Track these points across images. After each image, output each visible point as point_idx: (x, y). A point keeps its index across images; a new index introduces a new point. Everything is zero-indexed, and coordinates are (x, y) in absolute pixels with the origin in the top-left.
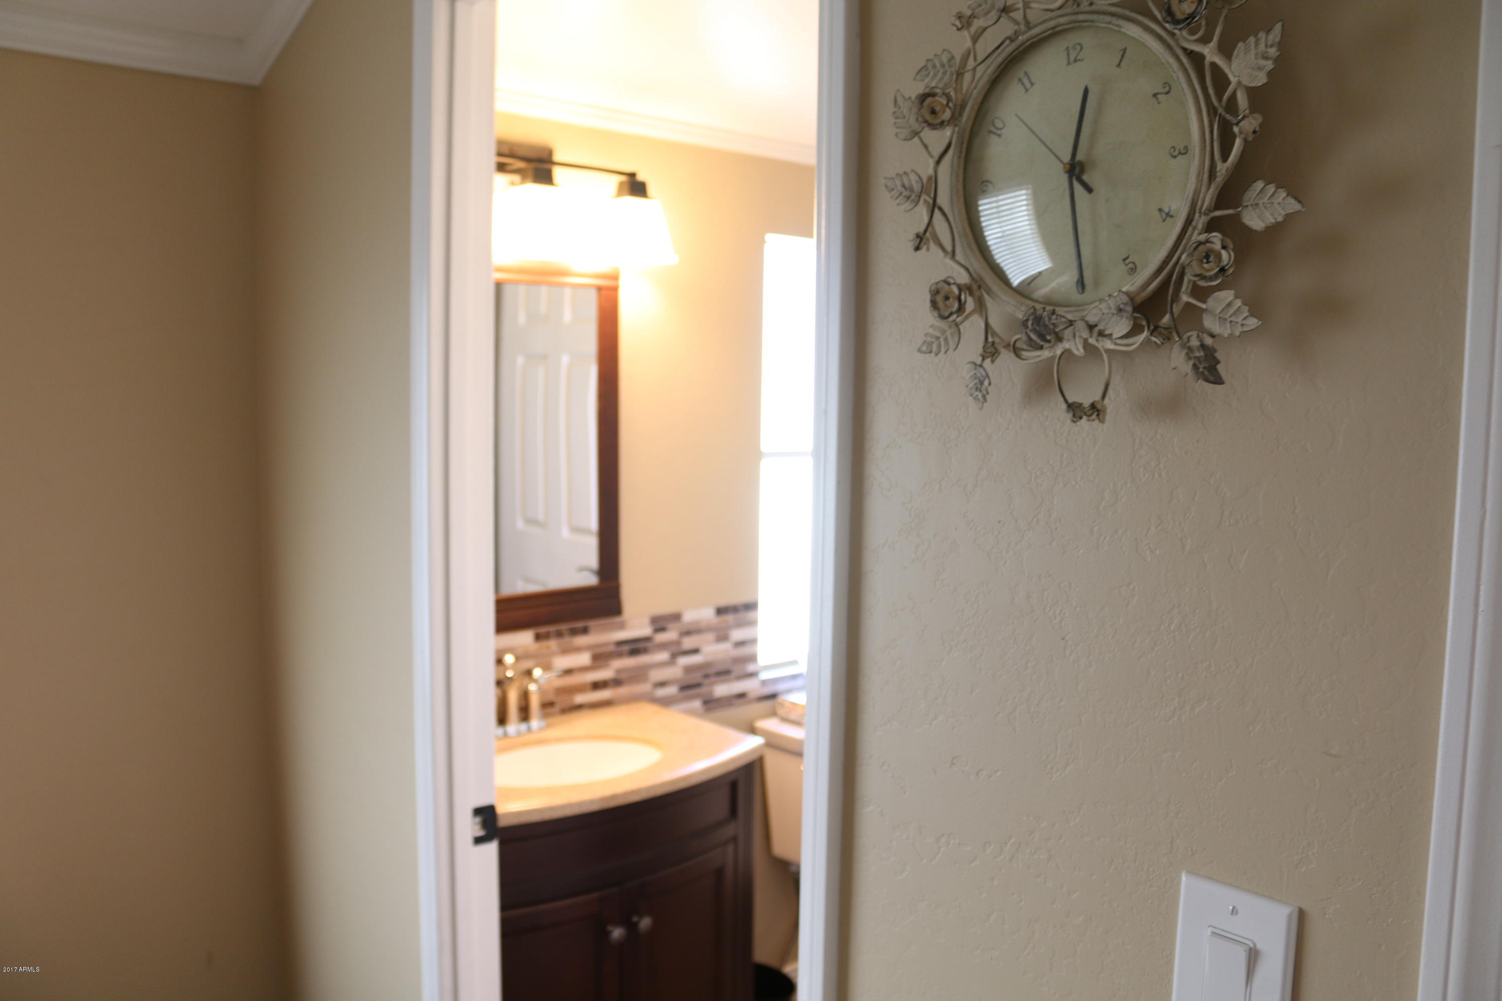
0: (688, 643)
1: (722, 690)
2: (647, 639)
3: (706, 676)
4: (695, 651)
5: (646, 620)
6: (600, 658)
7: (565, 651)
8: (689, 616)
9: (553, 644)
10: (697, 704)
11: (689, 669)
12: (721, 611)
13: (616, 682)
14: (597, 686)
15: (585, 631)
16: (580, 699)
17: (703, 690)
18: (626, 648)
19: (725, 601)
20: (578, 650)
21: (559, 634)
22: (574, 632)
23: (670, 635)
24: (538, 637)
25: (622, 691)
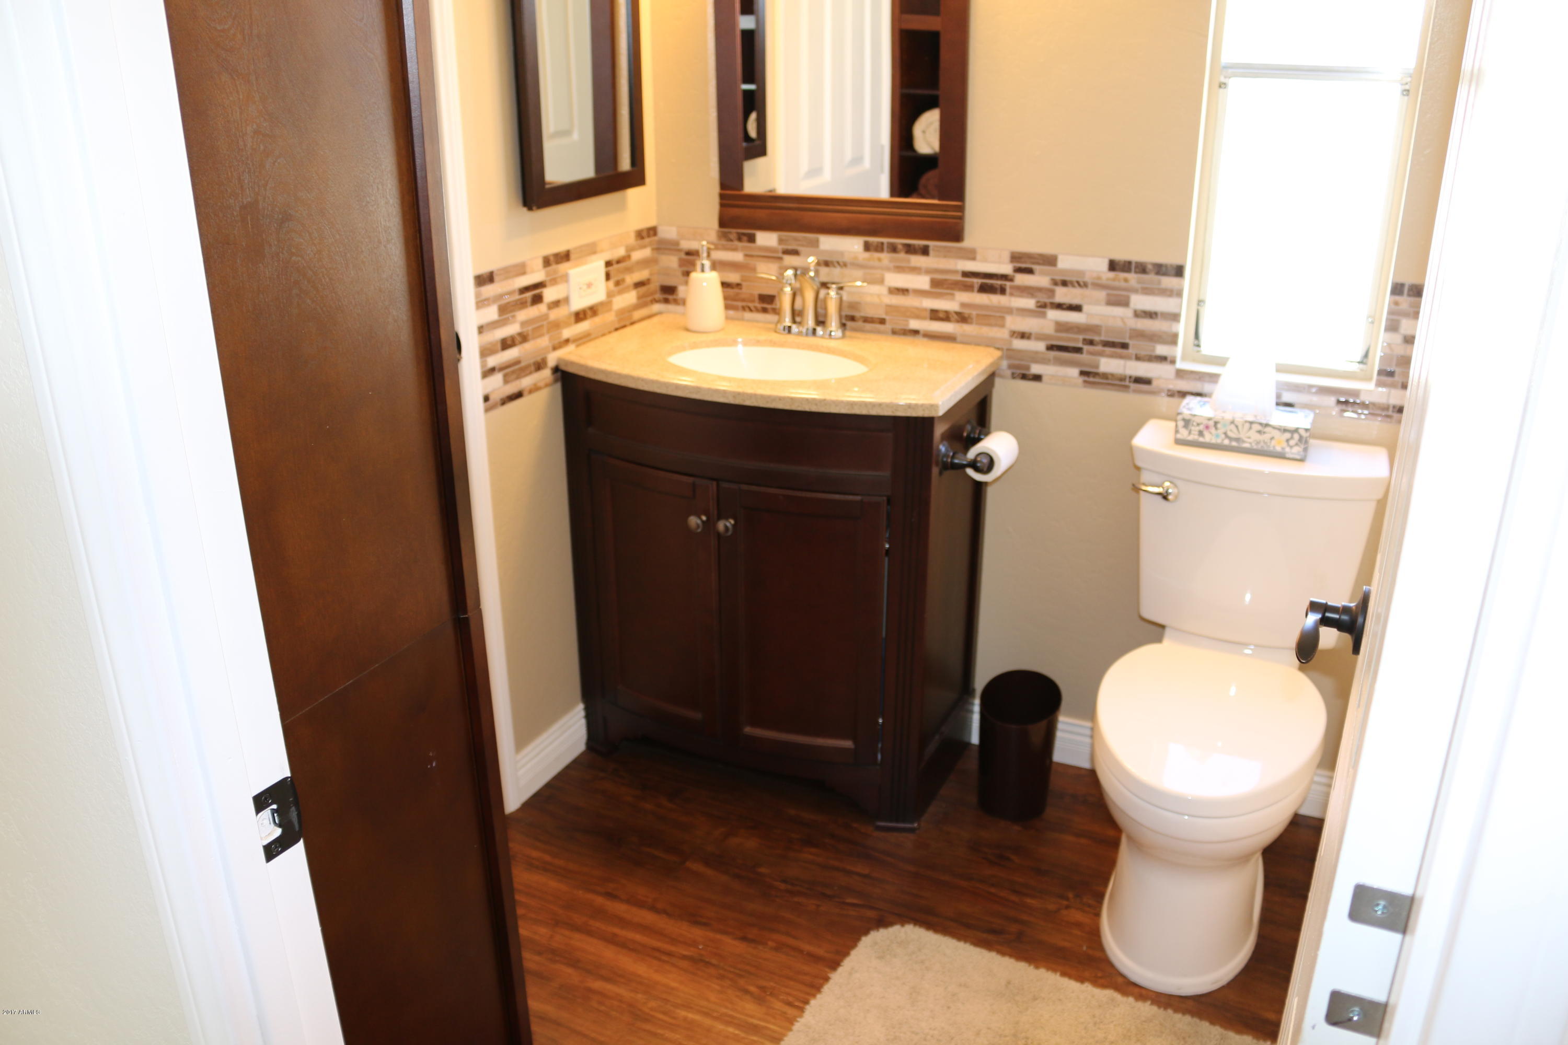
0: (1063, 295)
1: (1109, 365)
2: (1005, 277)
3: (1091, 343)
4: (1077, 308)
5: (1006, 256)
6: (940, 285)
7: (900, 269)
8: (1065, 263)
9: (886, 257)
10: (1074, 372)
11: (1061, 327)
12: (1113, 266)
13: (962, 318)
14: (935, 315)
15: (925, 251)
16: (914, 324)
17: (1084, 357)
18: (977, 282)
19: (1121, 256)
20: (916, 270)
21: (893, 249)
22: (910, 250)
23: (1039, 280)
24: (867, 247)
25: (967, 329)
